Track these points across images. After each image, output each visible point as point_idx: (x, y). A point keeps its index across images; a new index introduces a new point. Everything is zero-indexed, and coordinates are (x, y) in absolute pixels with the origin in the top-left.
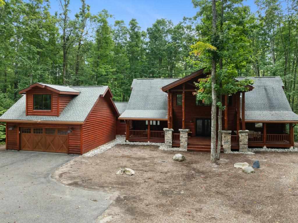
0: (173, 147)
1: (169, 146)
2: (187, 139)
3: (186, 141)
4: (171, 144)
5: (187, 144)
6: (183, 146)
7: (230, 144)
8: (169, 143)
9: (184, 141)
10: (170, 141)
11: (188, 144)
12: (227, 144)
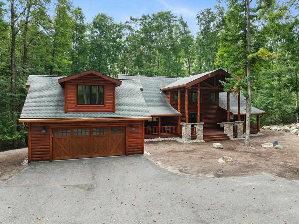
0: (192, 139)
1: (189, 139)
2: (203, 131)
3: (202, 133)
4: (190, 137)
5: (202, 136)
6: (199, 137)
7: (233, 132)
8: (188, 136)
9: (200, 133)
10: (189, 134)
11: (204, 136)
12: (231, 133)
